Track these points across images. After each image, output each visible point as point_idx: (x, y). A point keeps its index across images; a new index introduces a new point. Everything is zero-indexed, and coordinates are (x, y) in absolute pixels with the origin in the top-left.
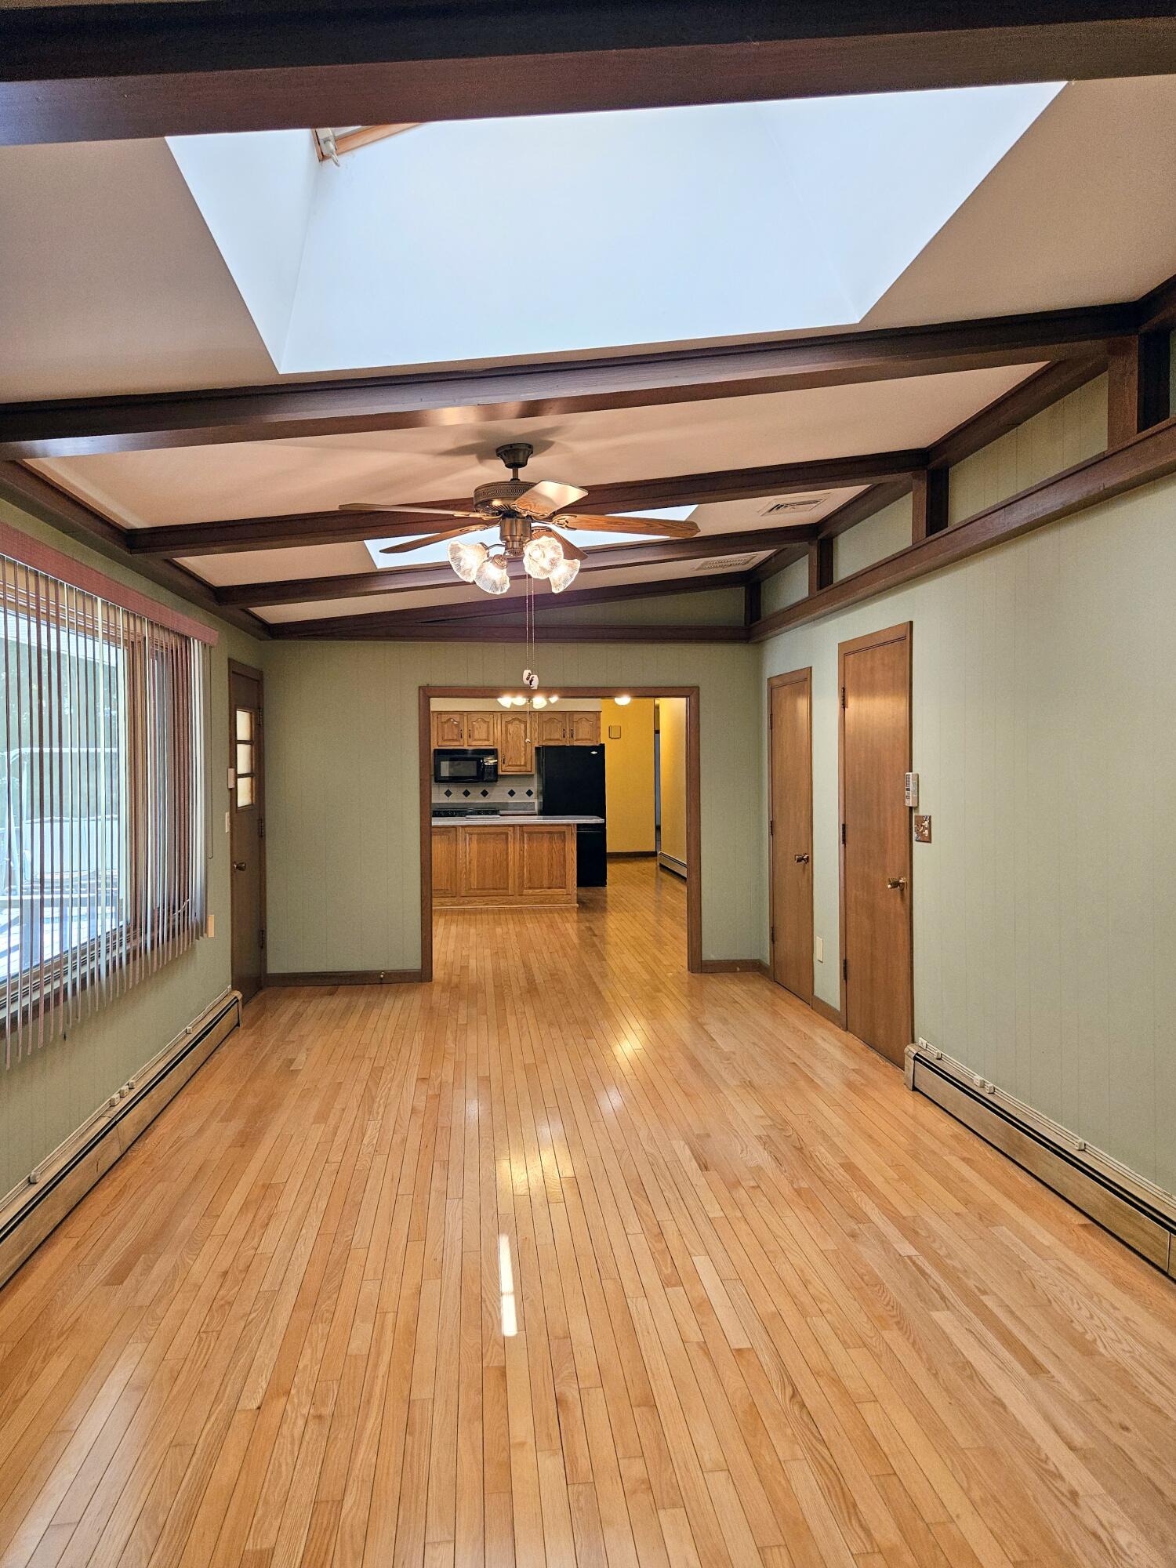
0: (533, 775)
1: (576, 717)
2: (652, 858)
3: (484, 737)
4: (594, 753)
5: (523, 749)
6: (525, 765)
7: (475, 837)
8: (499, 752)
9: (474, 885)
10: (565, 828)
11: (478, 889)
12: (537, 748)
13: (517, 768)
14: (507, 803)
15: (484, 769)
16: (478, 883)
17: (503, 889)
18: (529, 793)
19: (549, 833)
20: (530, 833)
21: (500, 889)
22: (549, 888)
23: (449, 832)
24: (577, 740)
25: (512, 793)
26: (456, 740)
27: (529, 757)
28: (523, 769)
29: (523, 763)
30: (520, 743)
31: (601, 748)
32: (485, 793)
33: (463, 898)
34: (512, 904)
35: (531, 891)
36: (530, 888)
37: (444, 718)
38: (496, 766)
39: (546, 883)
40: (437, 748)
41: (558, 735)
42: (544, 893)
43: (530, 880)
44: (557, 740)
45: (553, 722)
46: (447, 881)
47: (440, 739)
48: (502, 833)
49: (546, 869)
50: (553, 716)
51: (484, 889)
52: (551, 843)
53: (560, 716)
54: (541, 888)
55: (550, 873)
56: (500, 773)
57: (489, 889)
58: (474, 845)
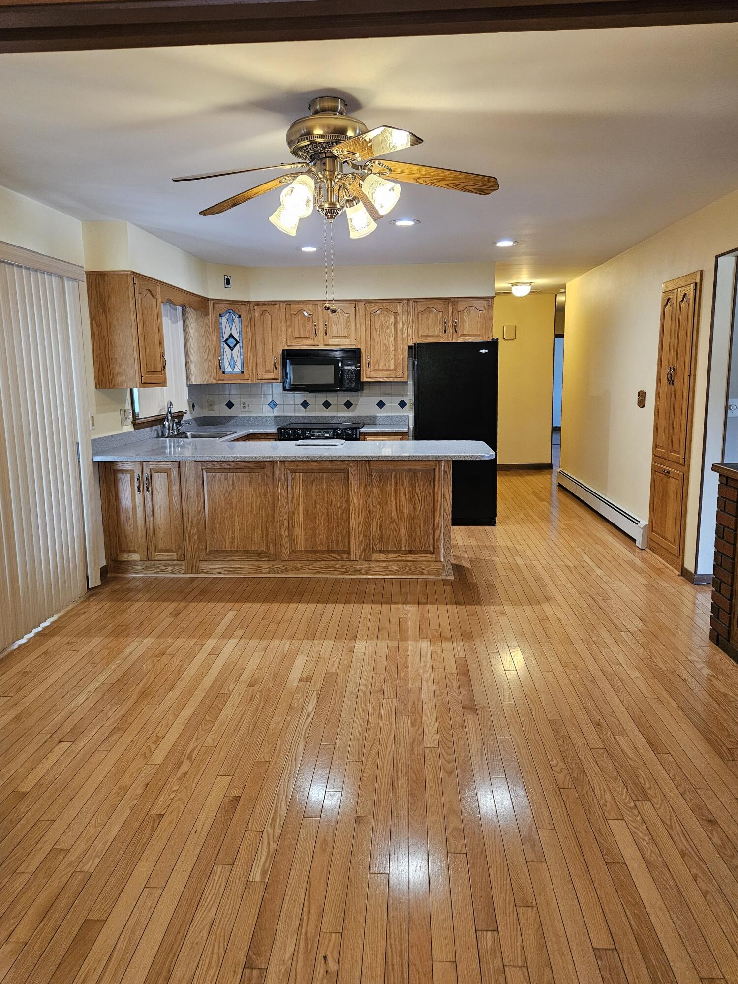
0: (406, 382)
1: (461, 306)
2: (547, 471)
3: (343, 334)
4: (483, 351)
5: (392, 348)
6: (395, 370)
7: (299, 476)
8: (363, 351)
9: (301, 546)
10: (434, 464)
11: (306, 551)
12: (410, 347)
13: (385, 374)
14: (375, 417)
15: (342, 375)
16: (306, 542)
17: (344, 551)
18: (403, 404)
19: (410, 471)
20: (381, 472)
21: (338, 551)
22: (410, 552)
23: (264, 468)
24: (462, 335)
25: (381, 405)
26: (309, 338)
27: (400, 358)
28: (393, 374)
29: (392, 367)
30: (389, 340)
31: (493, 346)
32: (348, 405)
33: (286, 563)
34: (354, 572)
35: (382, 556)
36: (381, 551)
37: (294, 309)
38: (358, 373)
39: (404, 545)
40: (287, 348)
41: (437, 330)
42: (400, 559)
43: (382, 539)
44: (437, 335)
45: (431, 312)
46: (262, 538)
47: (290, 337)
48: (339, 471)
49: (405, 525)
50: (430, 304)
51: (315, 551)
52: (413, 486)
53: (441, 303)
54: (399, 552)
55: (411, 531)
56: (364, 379)
57: (322, 551)
58: (299, 488)
